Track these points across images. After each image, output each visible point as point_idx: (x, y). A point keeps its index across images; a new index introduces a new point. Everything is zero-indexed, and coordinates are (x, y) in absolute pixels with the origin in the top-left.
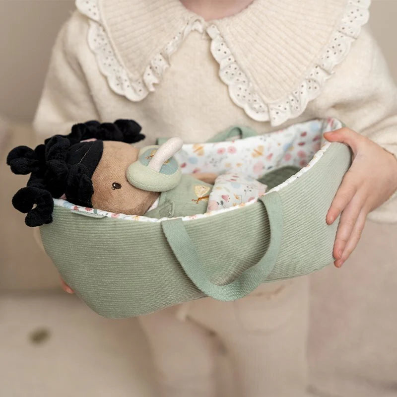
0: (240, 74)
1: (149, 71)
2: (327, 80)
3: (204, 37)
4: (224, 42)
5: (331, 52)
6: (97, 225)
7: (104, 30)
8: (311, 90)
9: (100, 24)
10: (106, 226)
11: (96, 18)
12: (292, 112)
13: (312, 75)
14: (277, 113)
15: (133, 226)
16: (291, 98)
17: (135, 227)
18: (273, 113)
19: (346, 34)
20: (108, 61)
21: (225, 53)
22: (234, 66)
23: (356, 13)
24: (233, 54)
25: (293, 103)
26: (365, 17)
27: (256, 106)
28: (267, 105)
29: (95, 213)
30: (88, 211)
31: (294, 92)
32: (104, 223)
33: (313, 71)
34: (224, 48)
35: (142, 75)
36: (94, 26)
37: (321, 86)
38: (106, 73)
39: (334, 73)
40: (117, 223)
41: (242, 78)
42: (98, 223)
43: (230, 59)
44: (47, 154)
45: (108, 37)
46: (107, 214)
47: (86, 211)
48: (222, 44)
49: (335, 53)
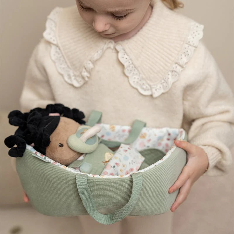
0: (135, 70)
1: (84, 70)
2: (182, 71)
3: (114, 51)
4: (126, 53)
5: (183, 55)
6: (44, 165)
7: (60, 49)
8: (174, 76)
9: (57, 46)
10: (48, 168)
11: (55, 43)
12: (164, 89)
13: (173, 68)
14: (156, 90)
15: (62, 171)
16: (163, 81)
17: (63, 172)
18: (154, 90)
19: (190, 45)
20: (63, 66)
21: (126, 59)
22: (131, 66)
23: (196, 33)
24: (131, 59)
25: (165, 84)
26: (201, 35)
27: (145, 87)
28: (150, 86)
29: (45, 158)
30: (42, 157)
31: (164, 78)
32: (48, 166)
33: (174, 66)
34: (126, 56)
35: (81, 73)
36: (53, 47)
37: (179, 74)
38: (62, 73)
39: (186, 67)
40: (55, 167)
41: (136, 72)
42: (45, 165)
43: (129, 62)
44: (28, 120)
45: (62, 53)
47: (41, 156)
48: (124, 54)
49: (185, 56)
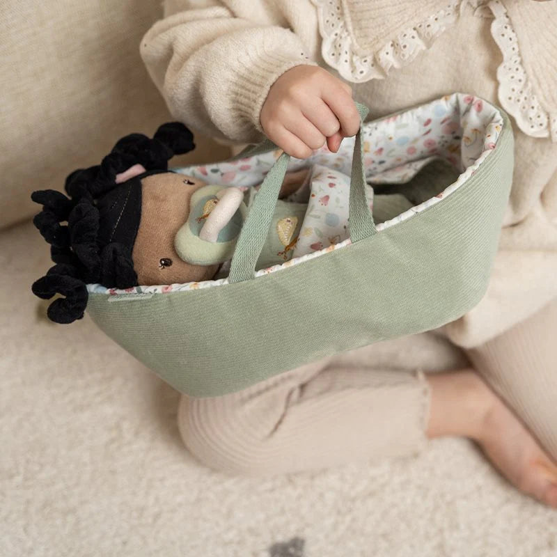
0: (517, 69)
17: (197, 298)
21: (510, 39)
22: (515, 58)
24: (518, 42)
28: (547, 115)
29: (140, 292)
30: (130, 292)
34: (509, 33)
40: (172, 298)
41: (519, 75)
43: (514, 49)
46: (155, 290)
48: (507, 27)
